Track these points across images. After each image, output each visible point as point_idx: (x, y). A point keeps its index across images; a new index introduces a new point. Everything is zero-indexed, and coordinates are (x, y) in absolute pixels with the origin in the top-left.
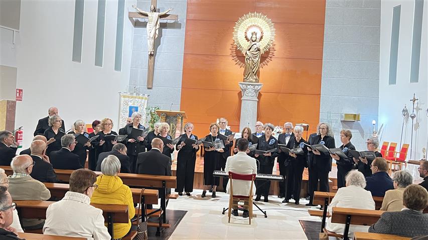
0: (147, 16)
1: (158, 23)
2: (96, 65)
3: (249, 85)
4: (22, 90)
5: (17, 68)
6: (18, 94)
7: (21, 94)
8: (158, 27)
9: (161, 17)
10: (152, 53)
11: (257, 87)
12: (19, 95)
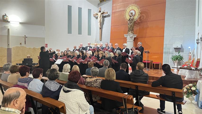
0: (97, 14)
1: (101, 16)
2: (78, 34)
3: (128, 35)
4: (47, 44)
5: (44, 38)
6: (46, 46)
8: (101, 18)
9: (102, 14)
10: (100, 28)
11: (131, 36)
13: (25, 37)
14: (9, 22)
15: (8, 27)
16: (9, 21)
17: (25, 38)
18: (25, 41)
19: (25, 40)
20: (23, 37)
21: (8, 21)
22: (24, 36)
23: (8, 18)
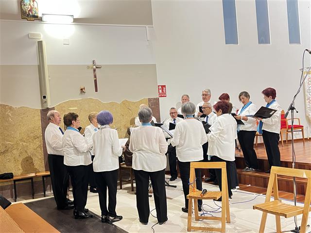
4: (165, 86)
7: (164, 90)
12: (162, 91)
13: (95, 68)
14: (41, 19)
15: (39, 35)
16: (40, 15)
17: (94, 70)
18: (96, 81)
19: (95, 76)
20: (88, 67)
21: (37, 17)
22: (91, 64)
23: (36, 5)
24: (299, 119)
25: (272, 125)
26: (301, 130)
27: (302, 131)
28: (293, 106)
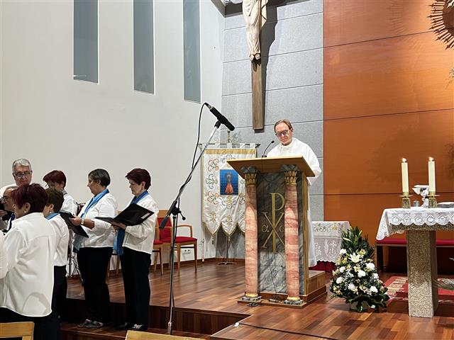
24: (191, 227)
25: (143, 238)
26: (193, 245)
27: (195, 248)
28: (177, 206)
